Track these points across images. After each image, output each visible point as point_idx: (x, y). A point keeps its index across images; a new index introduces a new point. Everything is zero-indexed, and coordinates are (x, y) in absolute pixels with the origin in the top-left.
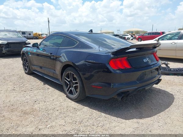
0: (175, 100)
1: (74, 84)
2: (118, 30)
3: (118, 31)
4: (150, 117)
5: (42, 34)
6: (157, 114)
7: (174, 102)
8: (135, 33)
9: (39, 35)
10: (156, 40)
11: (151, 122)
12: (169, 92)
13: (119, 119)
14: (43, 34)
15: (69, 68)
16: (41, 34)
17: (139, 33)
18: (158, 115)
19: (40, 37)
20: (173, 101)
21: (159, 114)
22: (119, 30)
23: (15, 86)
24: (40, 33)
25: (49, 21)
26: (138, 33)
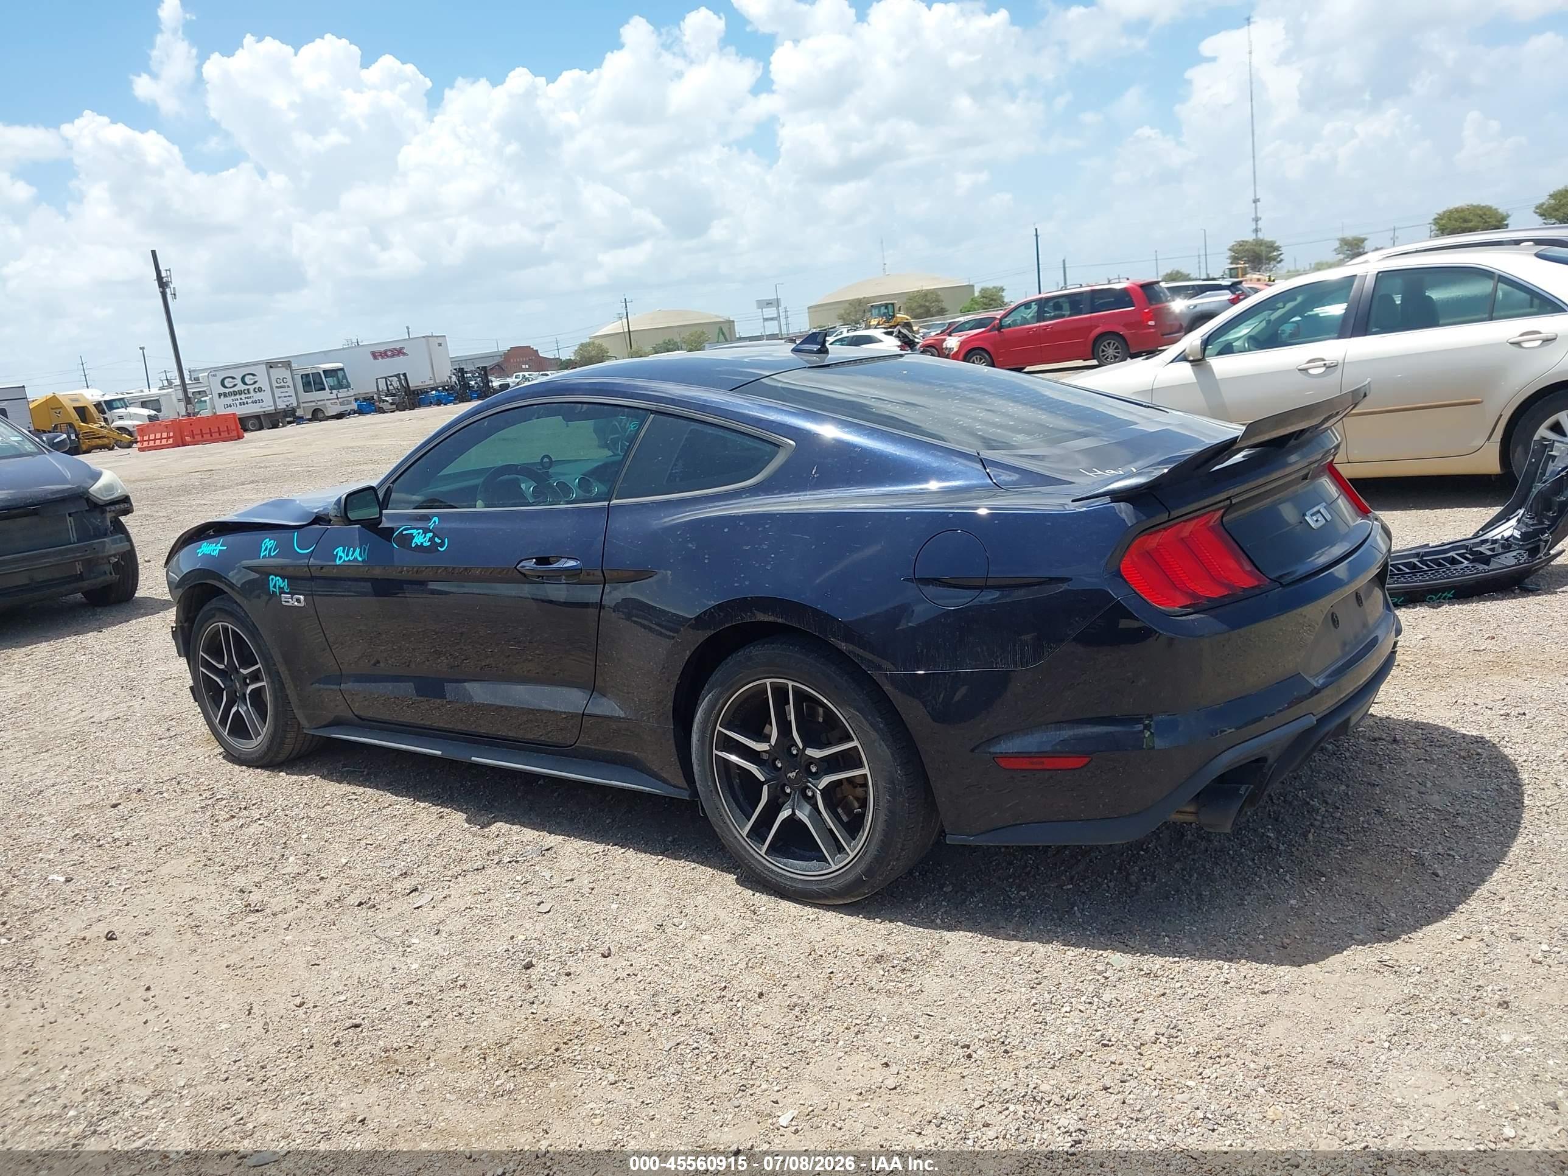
0: (1525, 776)
1: (817, 776)
2: (769, 304)
3: (771, 312)
4: (1441, 913)
5: (110, 404)
6: (1475, 886)
7: (1528, 790)
8: (909, 310)
9: (82, 412)
10: (1182, 358)
11: (1473, 944)
12: (1448, 724)
13: (1246, 968)
14: (124, 403)
15: (756, 651)
16: (98, 405)
17: (942, 312)
18: (1483, 891)
19: (91, 435)
20: (1517, 786)
21: (1487, 886)
22: (776, 303)
23: (240, 880)
24: (92, 395)
25: (163, 284)
26: (928, 313)
